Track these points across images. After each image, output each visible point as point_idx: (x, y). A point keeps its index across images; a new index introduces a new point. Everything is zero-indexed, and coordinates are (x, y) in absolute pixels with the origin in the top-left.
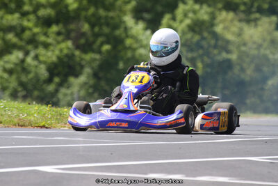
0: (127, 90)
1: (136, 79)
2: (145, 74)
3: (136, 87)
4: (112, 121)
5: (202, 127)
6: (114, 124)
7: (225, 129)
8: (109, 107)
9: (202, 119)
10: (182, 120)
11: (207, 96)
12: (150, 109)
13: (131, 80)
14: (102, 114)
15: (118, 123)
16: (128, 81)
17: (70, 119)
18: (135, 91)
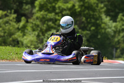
0: (49, 44)
1: (54, 39)
2: (58, 37)
3: (54, 43)
4: (42, 58)
5: (85, 62)
6: (43, 60)
7: (96, 63)
8: (41, 52)
9: (85, 58)
10: (75, 58)
11: (88, 48)
12: (60, 53)
13: (52, 39)
14: (38, 55)
15: (45, 59)
16: (50, 40)
17: (23, 57)
18: (53, 44)
